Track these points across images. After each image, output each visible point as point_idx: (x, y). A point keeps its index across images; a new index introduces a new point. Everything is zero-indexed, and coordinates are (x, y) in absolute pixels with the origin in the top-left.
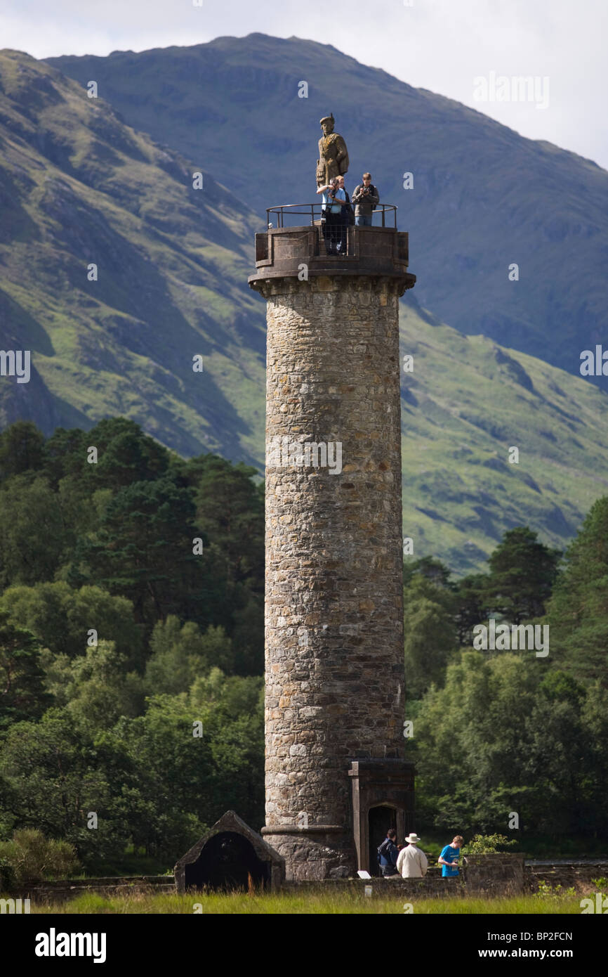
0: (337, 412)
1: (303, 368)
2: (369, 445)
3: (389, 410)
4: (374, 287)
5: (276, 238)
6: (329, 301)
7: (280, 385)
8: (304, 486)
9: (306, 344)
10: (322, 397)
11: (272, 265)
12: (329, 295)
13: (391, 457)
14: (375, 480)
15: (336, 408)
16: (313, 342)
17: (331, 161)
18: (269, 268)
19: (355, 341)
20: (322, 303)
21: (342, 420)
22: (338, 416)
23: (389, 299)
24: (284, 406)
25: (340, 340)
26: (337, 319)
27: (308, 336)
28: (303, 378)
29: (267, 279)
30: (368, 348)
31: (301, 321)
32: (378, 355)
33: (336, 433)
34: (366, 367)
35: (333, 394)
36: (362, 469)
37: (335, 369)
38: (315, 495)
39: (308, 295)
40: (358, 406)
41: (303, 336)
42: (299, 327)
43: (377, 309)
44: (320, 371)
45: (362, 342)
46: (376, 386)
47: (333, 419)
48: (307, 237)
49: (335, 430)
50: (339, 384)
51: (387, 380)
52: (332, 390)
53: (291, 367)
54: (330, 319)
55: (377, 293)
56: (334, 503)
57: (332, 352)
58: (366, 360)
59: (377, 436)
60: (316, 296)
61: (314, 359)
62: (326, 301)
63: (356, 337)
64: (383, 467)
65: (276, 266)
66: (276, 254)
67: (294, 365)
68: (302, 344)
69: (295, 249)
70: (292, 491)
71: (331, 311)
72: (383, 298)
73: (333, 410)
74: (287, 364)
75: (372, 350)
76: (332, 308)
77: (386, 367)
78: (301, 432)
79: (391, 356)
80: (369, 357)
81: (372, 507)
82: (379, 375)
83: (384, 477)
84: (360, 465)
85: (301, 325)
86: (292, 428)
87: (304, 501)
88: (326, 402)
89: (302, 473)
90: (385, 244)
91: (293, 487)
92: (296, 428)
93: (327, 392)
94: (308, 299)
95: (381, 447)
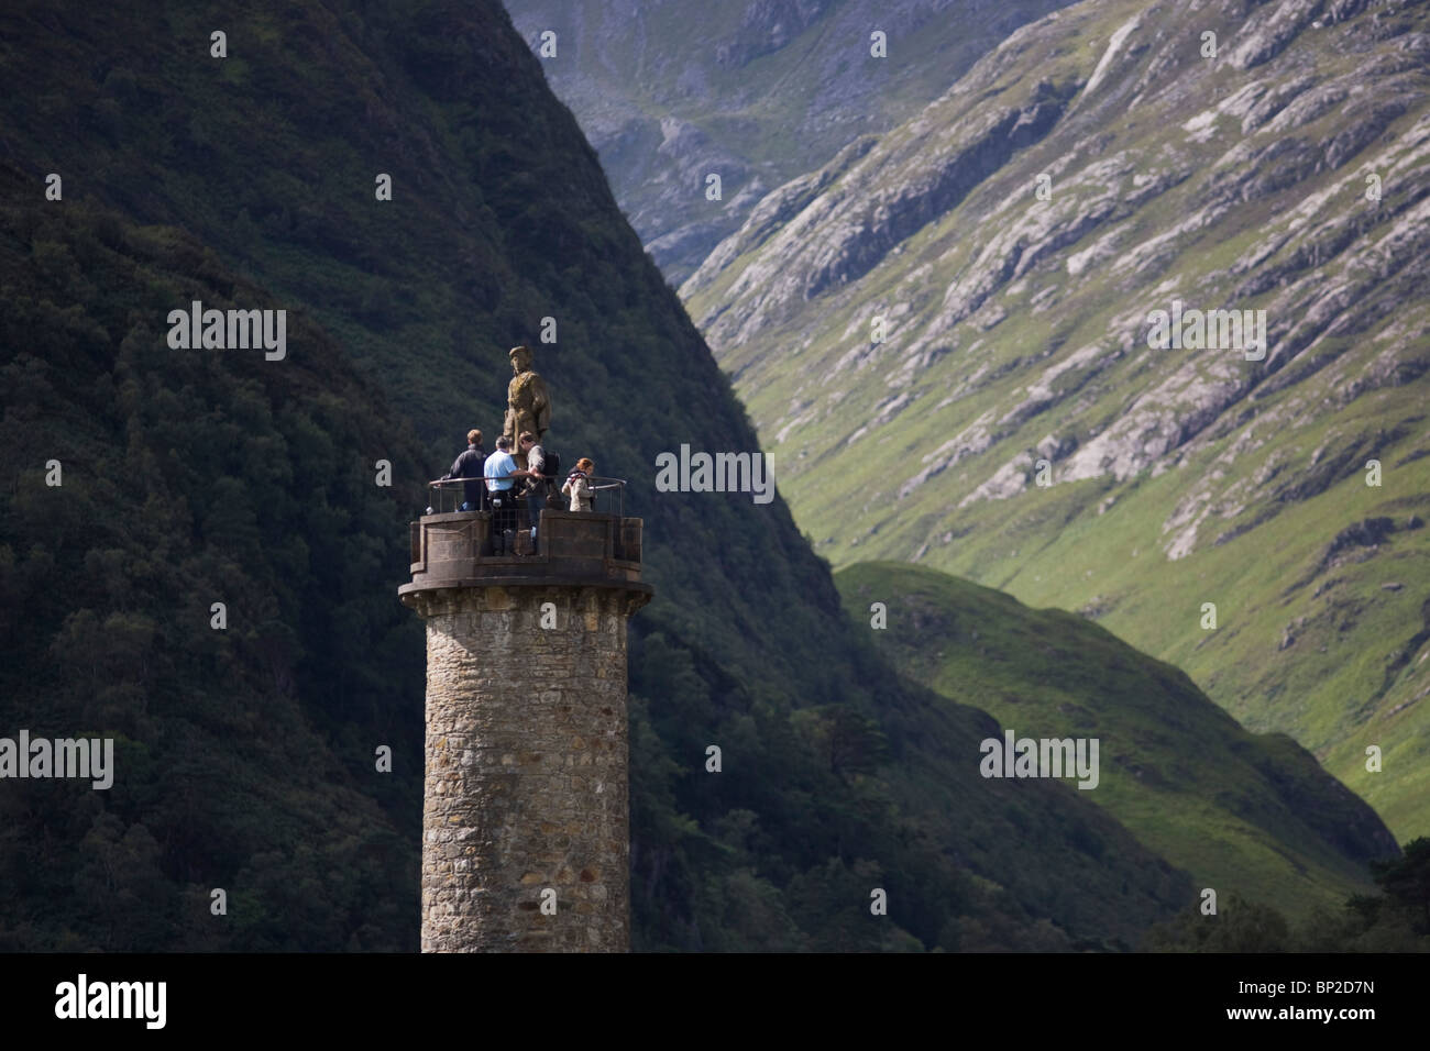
0: (515, 794)
1: (466, 727)
2: (565, 842)
3: (599, 790)
4: (574, 603)
5: (430, 530)
6: (504, 624)
7: (437, 752)
8: (466, 906)
9: (470, 689)
10: (493, 770)
11: (425, 571)
12: (504, 615)
13: (601, 861)
14: (573, 898)
15: (513, 786)
16: (480, 688)
17: (522, 412)
18: (421, 575)
19: (543, 684)
20: (494, 627)
21: (521, 806)
22: (515, 799)
23: (602, 620)
24: (440, 784)
25: (520, 683)
26: (516, 652)
27: (474, 677)
28: (466, 742)
29: (416, 592)
30: (564, 696)
31: (464, 655)
32: (580, 706)
33: (512, 825)
34: (560, 725)
35: (507, 765)
36: (552, 880)
37: (512, 727)
38: (481, 920)
39: (474, 615)
40: (546, 783)
41: (467, 678)
42: (462, 665)
43: (581, 636)
44: (490, 731)
45: (553, 686)
46: (577, 753)
47: (507, 804)
48: (470, 528)
49: (511, 820)
50: (519, 752)
51: (596, 743)
52: (507, 760)
53: (451, 725)
54: (506, 652)
55: (581, 611)
56: (508, 933)
57: (508, 701)
58: (560, 714)
59: (576, 830)
60: (485, 616)
61: (481, 713)
62: (500, 625)
63: (546, 678)
64: (587, 877)
65: (430, 572)
66: (429, 553)
67: (454, 722)
68: (466, 690)
69: (455, 546)
70: (449, 914)
71: (506, 639)
72: (590, 620)
73: (508, 790)
74: (444, 720)
75: (570, 699)
76: (509, 635)
77: (596, 723)
78: (462, 825)
79: (604, 707)
80: (566, 709)
81: (568, 938)
82: (583, 736)
83: (589, 893)
84: (549, 873)
85: (464, 660)
86: (451, 818)
87: (464, 930)
88: (499, 778)
89: (462, 887)
90: (591, 537)
91: (451, 908)
92: (456, 819)
93: (498, 762)
94: (474, 621)
95: (584, 846)
